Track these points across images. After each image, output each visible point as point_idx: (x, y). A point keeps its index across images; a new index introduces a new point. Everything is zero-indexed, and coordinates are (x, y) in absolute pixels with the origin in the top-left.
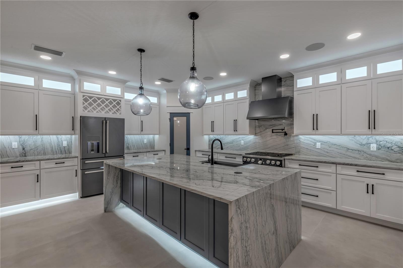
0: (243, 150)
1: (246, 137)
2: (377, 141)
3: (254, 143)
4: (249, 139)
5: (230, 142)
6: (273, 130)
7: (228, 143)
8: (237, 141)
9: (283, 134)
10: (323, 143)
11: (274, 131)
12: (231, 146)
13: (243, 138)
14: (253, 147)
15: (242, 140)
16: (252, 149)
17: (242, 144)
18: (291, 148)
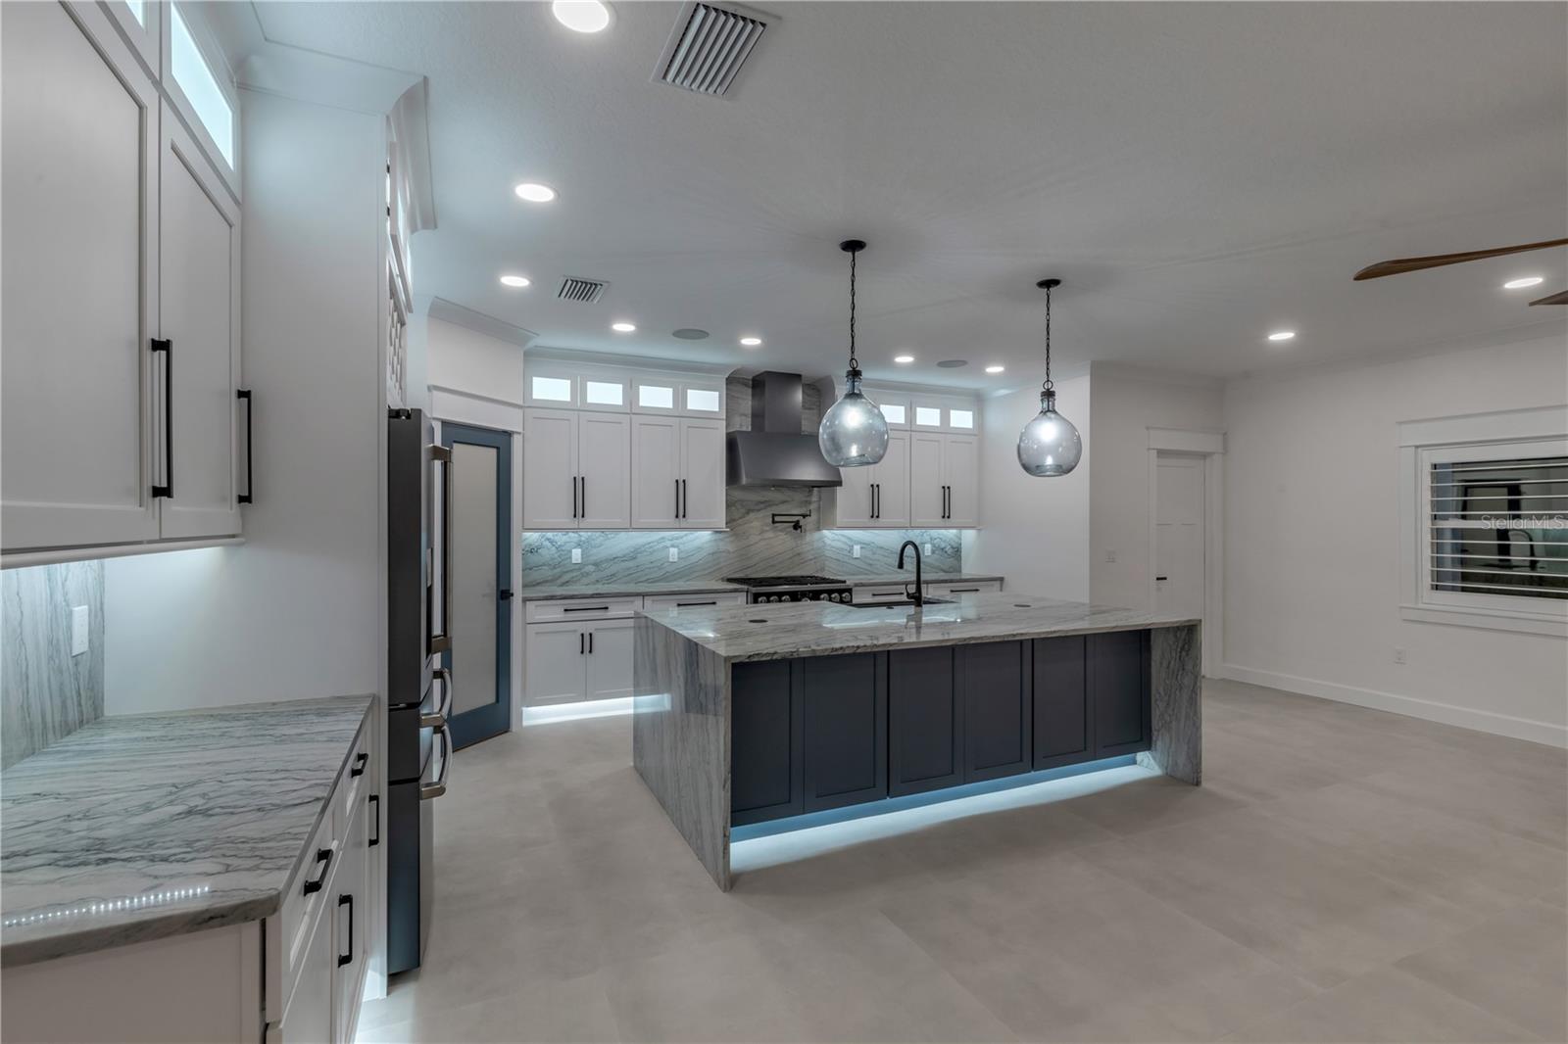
0: (675, 580)
1: (686, 535)
2: (931, 539)
3: (713, 554)
4: (697, 543)
5: (624, 556)
6: (774, 515)
7: (615, 558)
8: (654, 551)
9: (789, 527)
10: (864, 545)
11: (777, 519)
12: (629, 569)
13: (677, 539)
14: (710, 567)
15: (673, 546)
16: (706, 572)
17: (671, 560)
18: (806, 561)
